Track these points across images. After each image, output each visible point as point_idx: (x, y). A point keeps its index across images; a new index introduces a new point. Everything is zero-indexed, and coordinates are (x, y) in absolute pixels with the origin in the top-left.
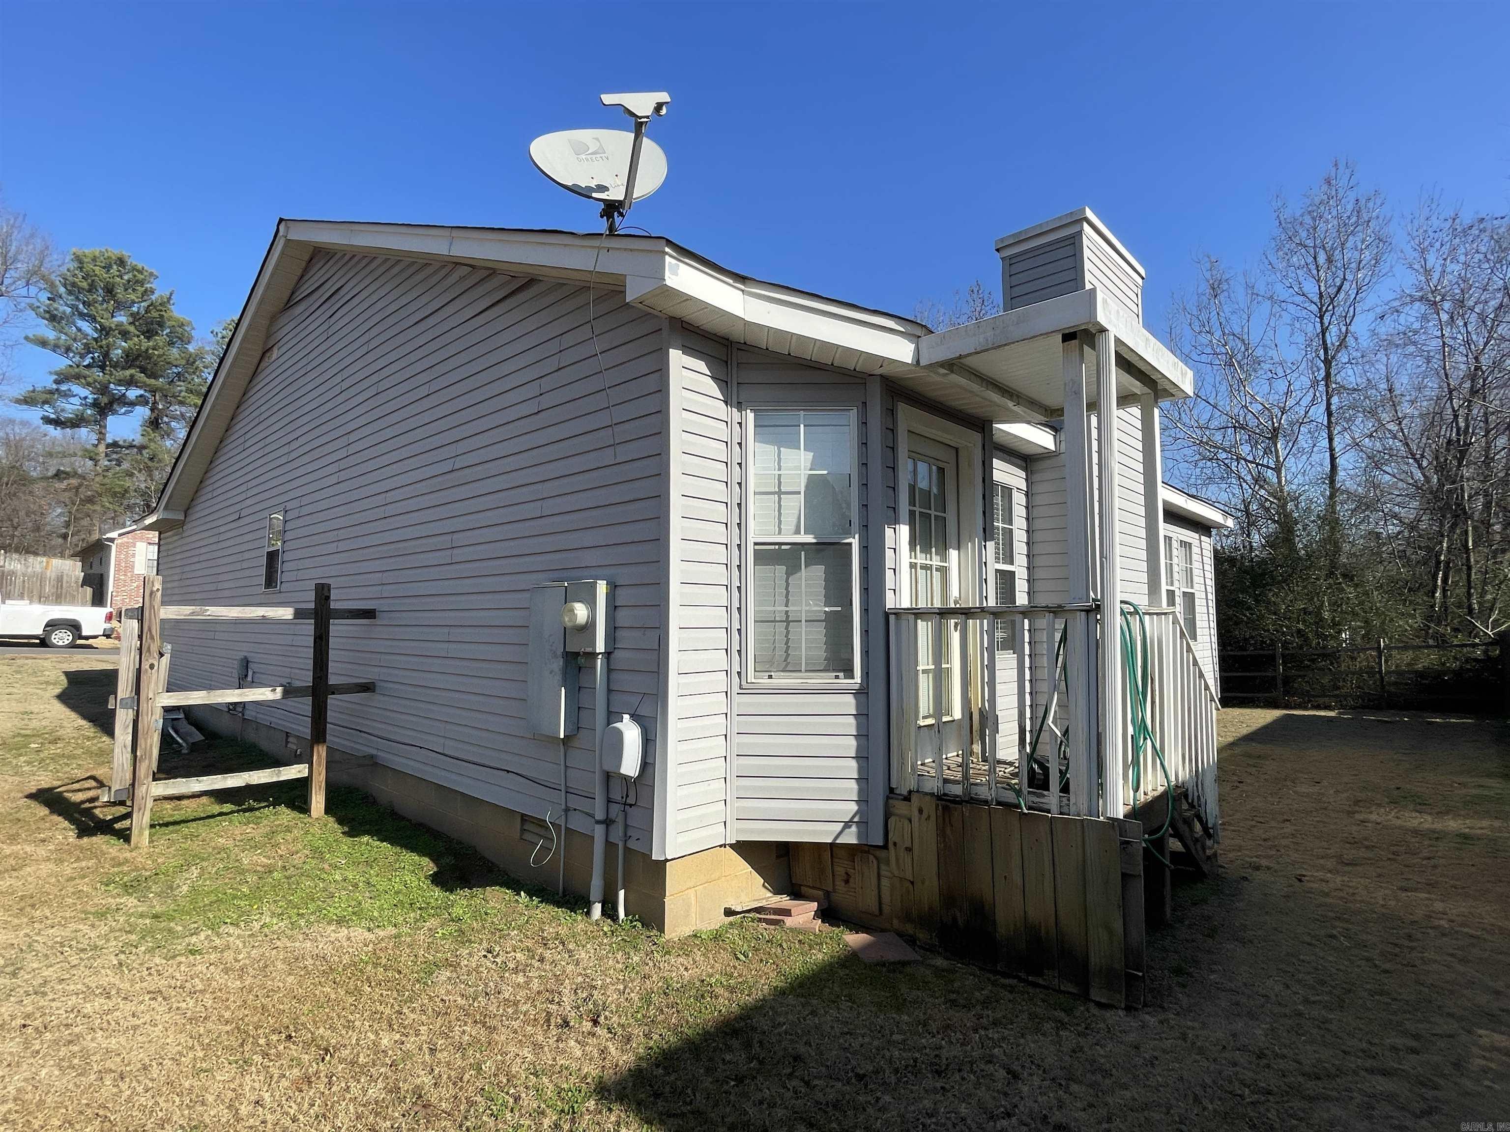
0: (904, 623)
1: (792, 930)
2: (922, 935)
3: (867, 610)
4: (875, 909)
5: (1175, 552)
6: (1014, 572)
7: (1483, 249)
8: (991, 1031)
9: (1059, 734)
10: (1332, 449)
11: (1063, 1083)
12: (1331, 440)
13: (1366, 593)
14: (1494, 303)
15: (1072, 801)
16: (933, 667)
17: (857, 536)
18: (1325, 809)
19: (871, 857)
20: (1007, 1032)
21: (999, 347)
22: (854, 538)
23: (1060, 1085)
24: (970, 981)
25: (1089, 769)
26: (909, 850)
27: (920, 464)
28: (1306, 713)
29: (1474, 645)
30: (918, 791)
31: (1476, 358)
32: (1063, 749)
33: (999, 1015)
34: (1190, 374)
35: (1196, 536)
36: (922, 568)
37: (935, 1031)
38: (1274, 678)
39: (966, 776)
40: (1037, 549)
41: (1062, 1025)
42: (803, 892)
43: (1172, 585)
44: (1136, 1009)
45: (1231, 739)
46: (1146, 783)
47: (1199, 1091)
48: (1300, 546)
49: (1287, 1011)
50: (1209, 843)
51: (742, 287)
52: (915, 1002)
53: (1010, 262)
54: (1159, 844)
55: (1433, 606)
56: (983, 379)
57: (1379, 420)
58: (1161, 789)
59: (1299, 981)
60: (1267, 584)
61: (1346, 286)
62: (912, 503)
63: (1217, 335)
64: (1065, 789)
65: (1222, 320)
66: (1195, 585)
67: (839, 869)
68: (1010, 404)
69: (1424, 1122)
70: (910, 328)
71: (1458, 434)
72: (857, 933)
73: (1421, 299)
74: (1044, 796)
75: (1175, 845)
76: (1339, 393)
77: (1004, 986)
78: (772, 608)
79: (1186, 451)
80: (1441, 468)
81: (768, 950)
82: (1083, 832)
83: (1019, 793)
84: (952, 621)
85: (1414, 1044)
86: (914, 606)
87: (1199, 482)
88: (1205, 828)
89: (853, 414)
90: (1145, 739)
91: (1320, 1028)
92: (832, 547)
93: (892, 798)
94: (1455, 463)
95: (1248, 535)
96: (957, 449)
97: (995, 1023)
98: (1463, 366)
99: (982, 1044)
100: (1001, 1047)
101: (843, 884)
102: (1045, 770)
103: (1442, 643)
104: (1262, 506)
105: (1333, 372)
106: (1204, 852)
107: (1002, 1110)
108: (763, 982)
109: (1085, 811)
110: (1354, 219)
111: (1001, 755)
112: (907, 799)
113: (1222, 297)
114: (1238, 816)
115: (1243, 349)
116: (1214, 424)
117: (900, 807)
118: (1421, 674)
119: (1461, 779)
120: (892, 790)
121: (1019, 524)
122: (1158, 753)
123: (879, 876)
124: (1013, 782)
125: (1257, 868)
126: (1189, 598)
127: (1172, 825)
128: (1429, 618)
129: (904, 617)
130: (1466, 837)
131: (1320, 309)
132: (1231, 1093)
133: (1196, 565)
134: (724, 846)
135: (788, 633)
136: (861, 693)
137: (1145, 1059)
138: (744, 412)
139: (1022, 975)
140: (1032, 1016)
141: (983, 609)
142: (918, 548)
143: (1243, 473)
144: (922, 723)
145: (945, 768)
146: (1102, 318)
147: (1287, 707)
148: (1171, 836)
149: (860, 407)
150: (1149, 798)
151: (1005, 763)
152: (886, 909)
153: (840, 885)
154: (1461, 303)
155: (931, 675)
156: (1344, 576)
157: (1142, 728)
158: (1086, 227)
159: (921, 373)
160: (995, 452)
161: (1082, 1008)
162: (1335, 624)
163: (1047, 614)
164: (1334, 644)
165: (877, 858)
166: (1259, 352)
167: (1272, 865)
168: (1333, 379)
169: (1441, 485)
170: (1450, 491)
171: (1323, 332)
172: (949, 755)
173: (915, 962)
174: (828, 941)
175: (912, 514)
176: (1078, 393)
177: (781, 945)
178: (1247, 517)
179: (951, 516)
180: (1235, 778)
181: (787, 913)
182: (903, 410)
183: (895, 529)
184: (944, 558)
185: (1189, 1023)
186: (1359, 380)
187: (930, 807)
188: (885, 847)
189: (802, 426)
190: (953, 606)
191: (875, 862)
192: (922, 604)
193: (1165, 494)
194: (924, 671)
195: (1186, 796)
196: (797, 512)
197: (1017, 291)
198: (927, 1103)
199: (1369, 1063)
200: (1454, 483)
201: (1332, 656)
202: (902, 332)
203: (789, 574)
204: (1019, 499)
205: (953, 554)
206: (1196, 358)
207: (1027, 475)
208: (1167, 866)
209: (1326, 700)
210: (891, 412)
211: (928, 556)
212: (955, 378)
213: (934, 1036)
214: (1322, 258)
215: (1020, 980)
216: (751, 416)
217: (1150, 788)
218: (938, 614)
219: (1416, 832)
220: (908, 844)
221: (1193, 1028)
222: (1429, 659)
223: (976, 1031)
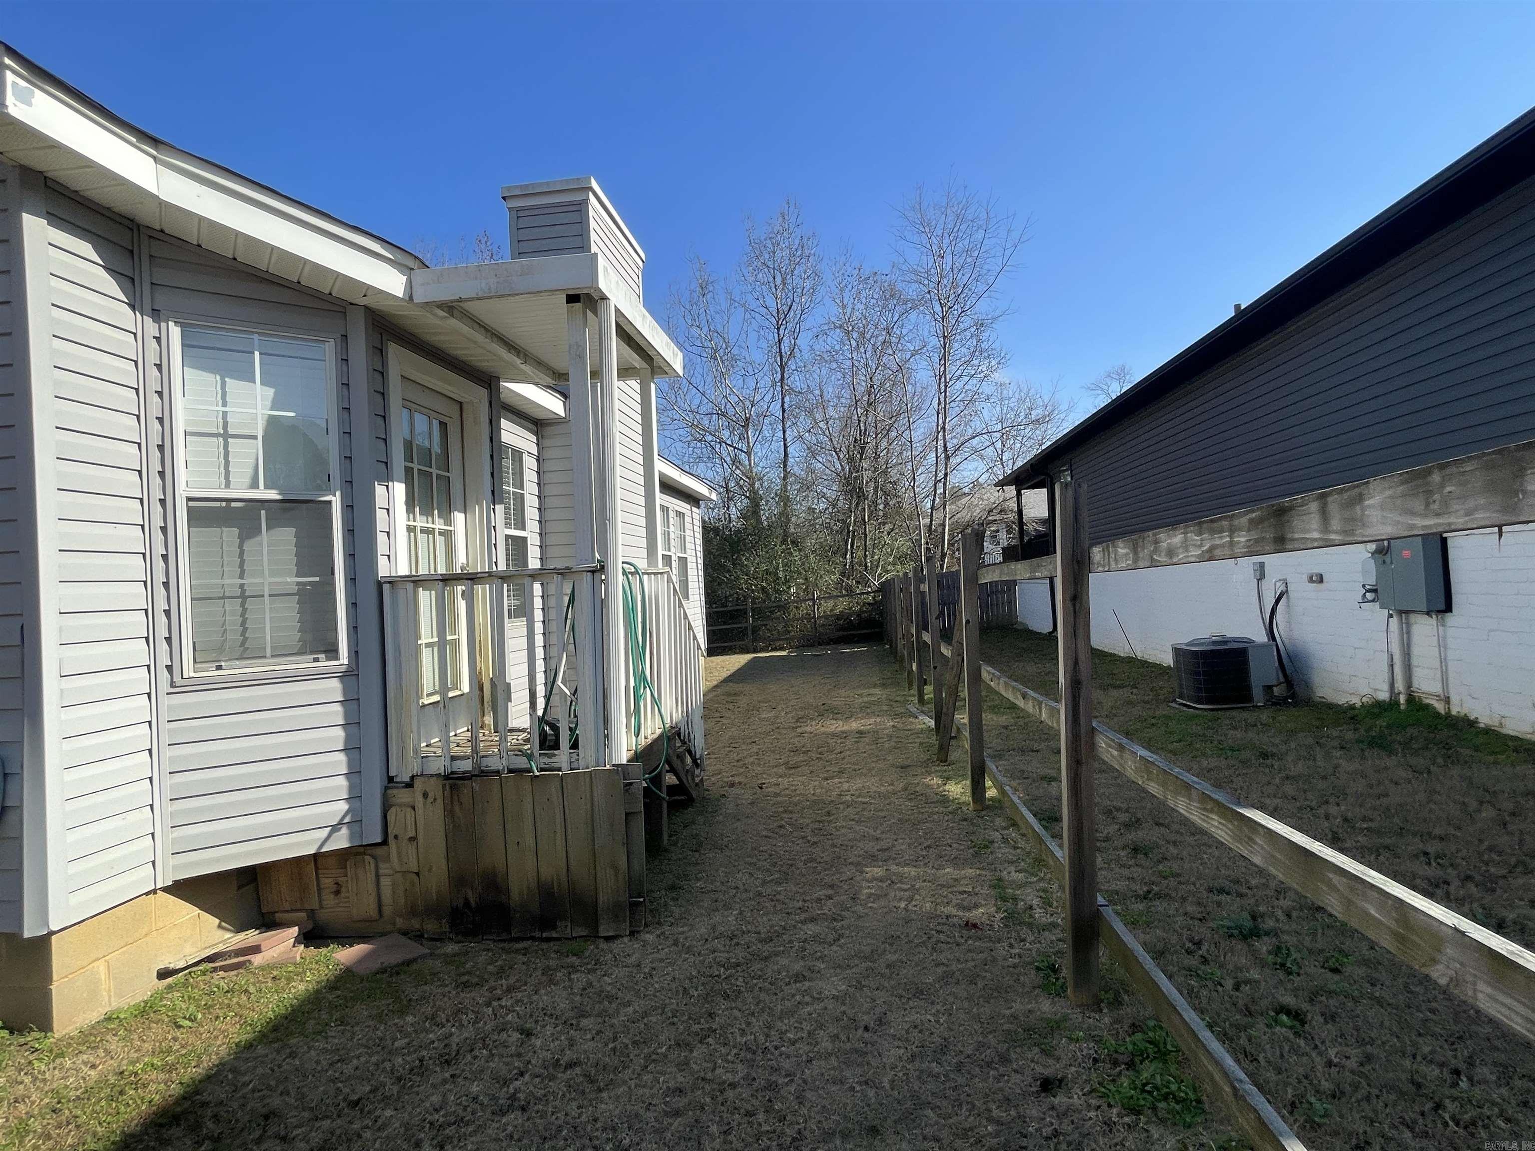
0: (401, 593)
1: (261, 968)
2: (431, 927)
3: (353, 580)
4: (373, 912)
5: (671, 520)
6: (526, 538)
7: (876, 296)
8: (504, 1000)
9: (568, 693)
10: (785, 440)
11: (574, 1022)
12: (784, 432)
13: (807, 556)
14: (881, 339)
15: (581, 756)
16: (436, 640)
17: (338, 493)
18: (778, 728)
19: (367, 858)
20: (519, 995)
21: (503, 296)
22: (335, 495)
23: (572, 1025)
24: (483, 958)
25: (596, 723)
26: (412, 839)
27: (417, 416)
28: (768, 655)
29: (868, 593)
30: (422, 775)
31: (871, 378)
32: (573, 708)
33: (512, 981)
34: (680, 355)
35: (688, 507)
36: (422, 531)
37: (444, 1021)
38: (746, 628)
39: (475, 750)
40: (549, 515)
41: (574, 969)
42: (278, 920)
43: (669, 551)
44: (638, 932)
45: (715, 683)
46: (646, 728)
47: (687, 983)
48: (764, 518)
49: (751, 895)
50: (697, 772)
51: (154, 153)
52: (423, 998)
53: (518, 214)
54: (656, 780)
55: (845, 565)
56: (487, 330)
57: (814, 419)
58: (659, 732)
59: (759, 869)
60: (741, 550)
61: (795, 306)
62: (409, 457)
63: (705, 329)
64: (575, 746)
65: (709, 317)
66: (688, 551)
67: (327, 881)
68: (518, 361)
69: (834, 948)
70: (400, 257)
71: (861, 435)
72: (351, 946)
73: (841, 327)
74: (555, 755)
75: (670, 779)
76: (790, 394)
77: (517, 951)
78: (219, 581)
79: (681, 432)
80: (851, 460)
81: (226, 1002)
82: (592, 782)
83: (530, 757)
84: (459, 588)
85: (830, 892)
86: (414, 573)
87: (691, 460)
88: (694, 761)
89: (329, 348)
90: (645, 688)
91: (772, 900)
92: (304, 506)
93: (392, 788)
94: (858, 456)
95: (728, 509)
96: (461, 403)
97: (509, 990)
98: (864, 384)
99: (495, 1015)
100: (514, 1011)
101: (332, 896)
102: (555, 728)
103: (850, 592)
104: (738, 484)
105: (786, 376)
106: (693, 779)
107: (515, 1071)
108: (219, 1043)
109: (593, 763)
110: (799, 253)
111: (513, 723)
112: (409, 785)
113: (709, 296)
114: (720, 745)
115: (724, 346)
116: (703, 410)
117: (402, 796)
118: (838, 617)
119: (860, 692)
120: (391, 779)
121: (531, 488)
122: (656, 702)
123: (378, 877)
124: (526, 747)
125: (732, 785)
126: (683, 561)
127: (668, 762)
128: (843, 574)
129: (400, 586)
130: (860, 732)
131: (778, 322)
132: (710, 976)
133: (689, 533)
134: (154, 891)
135: (245, 610)
136: (349, 676)
137: (645, 973)
138: (163, 325)
139: (537, 934)
140: (546, 970)
141: (490, 574)
142: (417, 509)
143: (724, 454)
144: (426, 701)
145: (452, 745)
146: (602, 285)
147: (755, 651)
148: (668, 772)
149: (339, 341)
150: (649, 741)
151: (518, 730)
152: (387, 911)
153: (329, 900)
154: (863, 334)
155: (436, 649)
156: (793, 542)
157: (641, 677)
158: (591, 195)
159: (417, 312)
160: (503, 412)
161: (592, 947)
162: (787, 581)
163: (555, 576)
164: (785, 597)
165: (374, 857)
166: (735, 351)
167: (742, 780)
168: (786, 381)
169: (851, 473)
170: (856, 478)
171: (780, 342)
172: (458, 732)
173: (424, 957)
174: (314, 966)
175: (409, 471)
176: (582, 357)
177: (246, 991)
178: (727, 493)
179: (455, 474)
180: (718, 715)
181: (256, 949)
182: (394, 350)
183: (387, 486)
184: (448, 522)
185: (681, 929)
186: (803, 386)
187: (435, 788)
188: (385, 842)
189: (257, 354)
190: (459, 571)
191: (372, 862)
192: (423, 570)
193: (661, 466)
194: (428, 645)
195: (679, 735)
196: (252, 461)
197: (525, 247)
198: (435, 1099)
199: (803, 916)
200: (858, 472)
201: (783, 607)
202: (390, 259)
203: (242, 539)
204: (530, 464)
205: (459, 518)
206: (690, 349)
207: (538, 440)
208: (663, 798)
209: (781, 642)
210: (380, 352)
211: (430, 519)
212: (453, 322)
213: (443, 1026)
214: (779, 280)
215: (533, 939)
216: (175, 332)
217: (650, 732)
218: (441, 580)
219: (833, 735)
220: (411, 833)
221: (683, 933)
222: (842, 605)
223: (488, 1004)
